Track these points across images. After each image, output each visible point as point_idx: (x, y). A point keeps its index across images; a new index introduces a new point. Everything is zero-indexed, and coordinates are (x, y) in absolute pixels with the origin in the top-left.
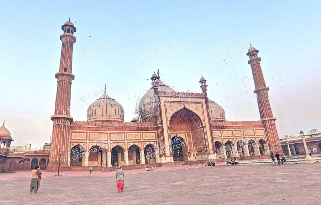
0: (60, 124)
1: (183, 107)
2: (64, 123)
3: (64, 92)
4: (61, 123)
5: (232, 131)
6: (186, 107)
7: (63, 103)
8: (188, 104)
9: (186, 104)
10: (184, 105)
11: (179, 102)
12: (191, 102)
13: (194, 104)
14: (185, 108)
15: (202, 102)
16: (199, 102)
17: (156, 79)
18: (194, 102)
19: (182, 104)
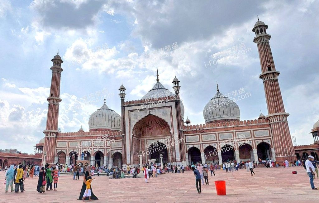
1: (149, 114)
5: (216, 134)
6: (151, 113)
8: (154, 110)
9: (151, 111)
10: (150, 112)
12: (158, 107)
13: (161, 110)
15: (171, 106)
16: (166, 106)
17: (123, 90)
18: (162, 107)
19: (148, 111)
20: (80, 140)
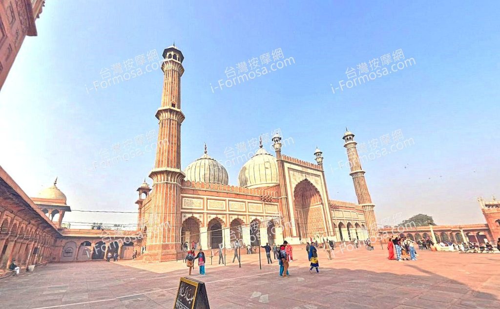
0: (169, 182)
1: (305, 178)
2: (174, 181)
3: (172, 135)
4: (169, 180)
6: (307, 178)
7: (172, 150)
8: (309, 176)
9: (307, 175)
11: (302, 172)
12: (312, 174)
13: (314, 177)
14: (306, 180)
15: (320, 176)
16: (317, 175)
18: (314, 174)
19: (304, 175)
20: (227, 199)
